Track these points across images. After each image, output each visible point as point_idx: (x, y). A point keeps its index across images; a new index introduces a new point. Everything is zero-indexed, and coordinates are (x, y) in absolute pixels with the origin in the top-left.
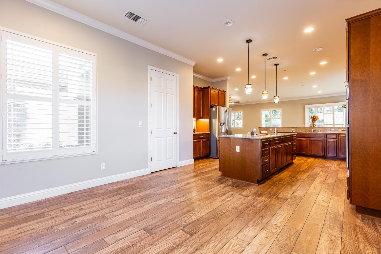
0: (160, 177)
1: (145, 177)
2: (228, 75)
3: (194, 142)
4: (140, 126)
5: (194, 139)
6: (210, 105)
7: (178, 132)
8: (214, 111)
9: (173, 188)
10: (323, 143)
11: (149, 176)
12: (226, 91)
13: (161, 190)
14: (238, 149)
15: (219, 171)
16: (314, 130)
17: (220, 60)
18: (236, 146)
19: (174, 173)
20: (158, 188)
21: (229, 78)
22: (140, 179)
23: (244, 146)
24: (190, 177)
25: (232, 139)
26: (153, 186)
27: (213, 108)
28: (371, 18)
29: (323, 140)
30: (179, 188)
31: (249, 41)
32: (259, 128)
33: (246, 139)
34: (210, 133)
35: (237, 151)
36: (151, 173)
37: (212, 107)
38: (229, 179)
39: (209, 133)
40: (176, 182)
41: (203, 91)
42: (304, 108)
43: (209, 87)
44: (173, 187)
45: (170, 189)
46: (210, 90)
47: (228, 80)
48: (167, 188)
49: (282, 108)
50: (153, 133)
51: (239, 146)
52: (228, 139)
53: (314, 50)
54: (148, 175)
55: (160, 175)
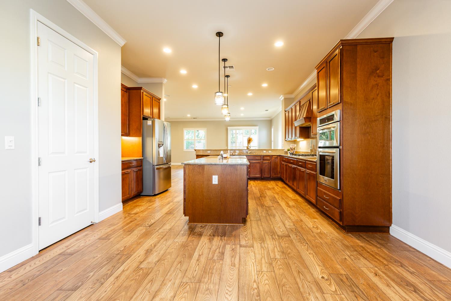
0: (71, 254)
1: (28, 268)
2: (165, 77)
3: (123, 174)
4: (7, 147)
5: (122, 170)
6: (142, 116)
7: (97, 159)
8: (149, 126)
9: (127, 273)
10: (260, 165)
11: (38, 262)
12: (161, 99)
13: (102, 289)
14: (215, 180)
15: (185, 216)
16: (250, 152)
17: (167, 50)
18: (213, 176)
19: (98, 237)
20: (88, 284)
21: (165, 81)
22: (13, 277)
23: (224, 175)
24: (140, 238)
25: (206, 167)
26: (69, 285)
27: (148, 121)
28: (358, 45)
29: (260, 162)
30: (138, 268)
31: (219, 34)
32: (195, 150)
33: (228, 166)
34: (143, 158)
35: (214, 183)
36: (40, 251)
37: (145, 119)
38: (203, 226)
39: (141, 159)
40: (119, 256)
41: (129, 93)
42: (227, 130)
43: (142, 87)
44: (123, 271)
45: (123, 277)
46: (143, 92)
47: (164, 84)
48: (112, 279)
49: (206, 128)
50: (41, 163)
51: (217, 176)
52: (200, 166)
53: (267, 69)
54: (33, 258)
55: (69, 251)
